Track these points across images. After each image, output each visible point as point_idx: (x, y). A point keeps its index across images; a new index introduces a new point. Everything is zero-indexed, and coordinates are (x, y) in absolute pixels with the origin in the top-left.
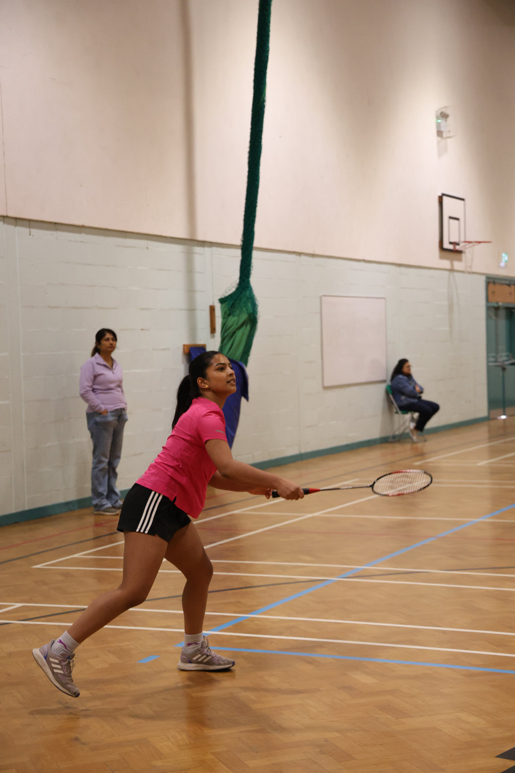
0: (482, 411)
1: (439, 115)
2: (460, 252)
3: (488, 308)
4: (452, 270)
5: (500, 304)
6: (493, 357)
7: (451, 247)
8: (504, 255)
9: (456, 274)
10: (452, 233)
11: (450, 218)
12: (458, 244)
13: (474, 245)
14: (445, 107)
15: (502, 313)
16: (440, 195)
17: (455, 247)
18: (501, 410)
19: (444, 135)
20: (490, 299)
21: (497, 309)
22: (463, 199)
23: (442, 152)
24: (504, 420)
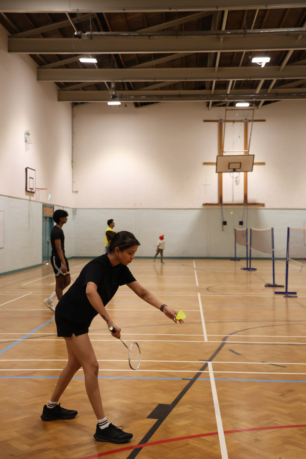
0: (40, 262)
1: (26, 133)
2: (34, 193)
3: (43, 217)
4: (30, 200)
5: (48, 216)
6: (44, 238)
7: (30, 190)
8: (49, 195)
9: (31, 202)
10: (30, 185)
11: (30, 178)
12: (33, 189)
13: (40, 190)
14: (28, 130)
15: (48, 219)
16: (26, 167)
17: (31, 190)
18: (47, 261)
19: (28, 142)
20: (44, 213)
21: (46, 218)
22: (35, 170)
23: (27, 149)
24: (48, 265)
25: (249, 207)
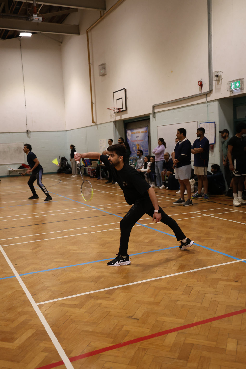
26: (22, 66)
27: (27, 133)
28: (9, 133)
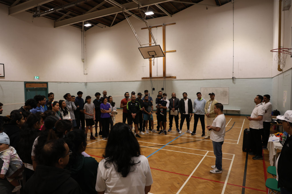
5: (35, 88)
25: (166, 79)
26: (233, 24)
27: (233, 80)
28: (218, 79)
